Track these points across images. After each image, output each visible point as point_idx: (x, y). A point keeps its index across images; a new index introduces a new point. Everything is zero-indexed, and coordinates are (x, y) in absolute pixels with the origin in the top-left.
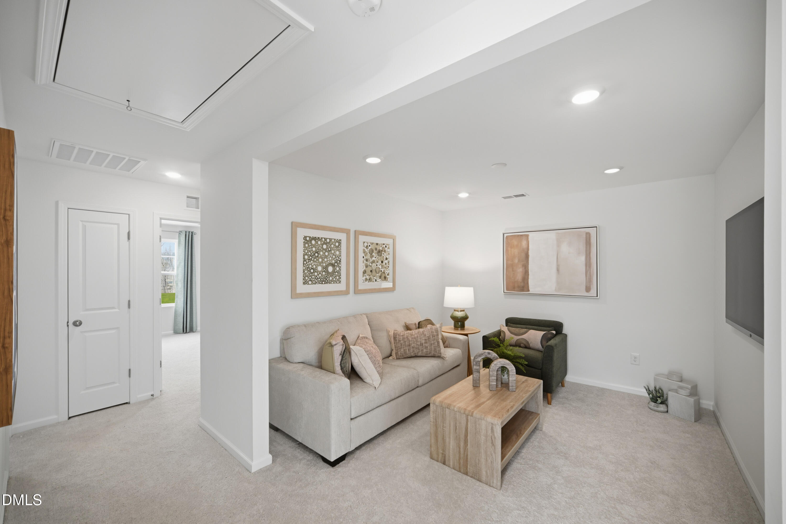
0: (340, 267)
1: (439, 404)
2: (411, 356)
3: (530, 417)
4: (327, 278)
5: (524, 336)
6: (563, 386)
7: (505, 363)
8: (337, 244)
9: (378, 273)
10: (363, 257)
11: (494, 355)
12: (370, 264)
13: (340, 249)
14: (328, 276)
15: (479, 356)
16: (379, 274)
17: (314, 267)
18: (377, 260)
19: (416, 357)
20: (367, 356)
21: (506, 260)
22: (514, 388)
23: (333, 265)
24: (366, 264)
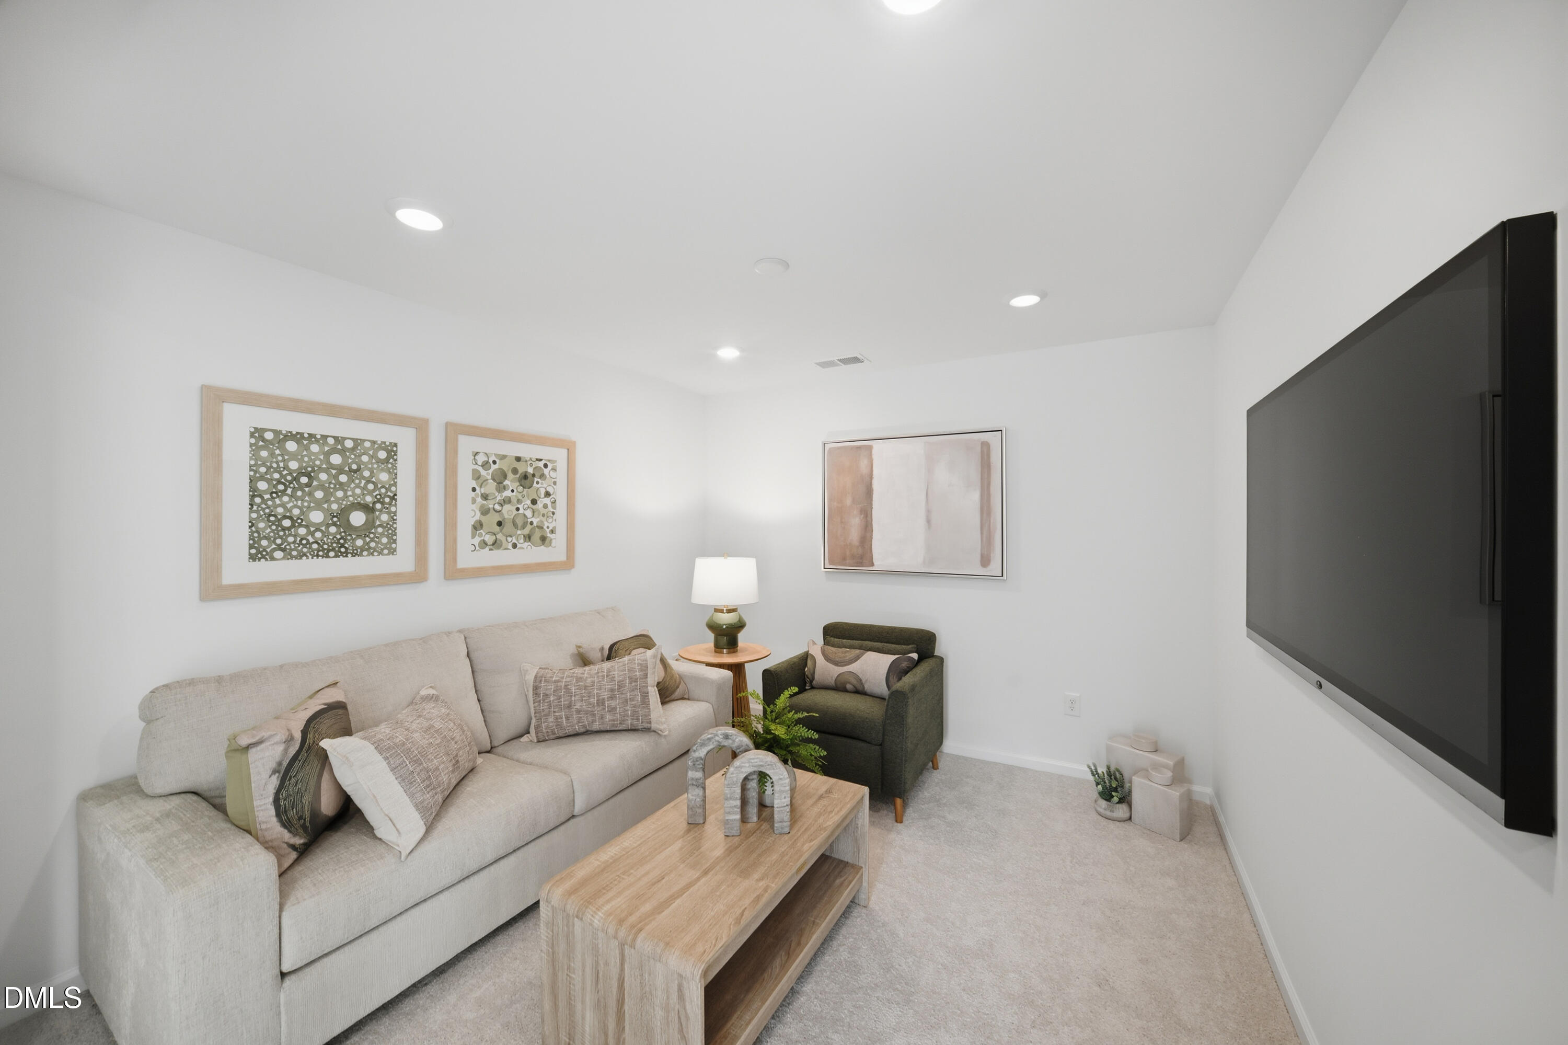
0: (395, 513)
1: (559, 905)
2: (575, 733)
3: (838, 881)
4: (345, 542)
5: (853, 668)
6: (935, 767)
7: (761, 763)
8: (382, 455)
9: (523, 527)
10: (474, 490)
11: (740, 740)
12: (497, 507)
13: (394, 467)
14: (350, 535)
15: (701, 746)
16: (526, 531)
17: (296, 512)
18: (516, 496)
19: (587, 733)
20: (385, 763)
21: (828, 499)
22: (785, 824)
23: (368, 509)
24: (482, 506)
